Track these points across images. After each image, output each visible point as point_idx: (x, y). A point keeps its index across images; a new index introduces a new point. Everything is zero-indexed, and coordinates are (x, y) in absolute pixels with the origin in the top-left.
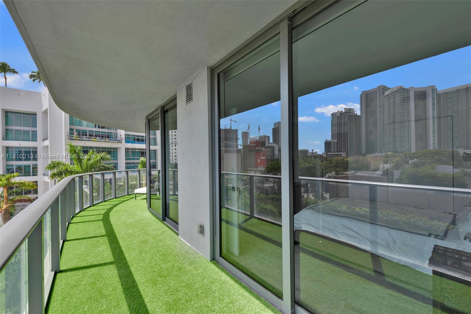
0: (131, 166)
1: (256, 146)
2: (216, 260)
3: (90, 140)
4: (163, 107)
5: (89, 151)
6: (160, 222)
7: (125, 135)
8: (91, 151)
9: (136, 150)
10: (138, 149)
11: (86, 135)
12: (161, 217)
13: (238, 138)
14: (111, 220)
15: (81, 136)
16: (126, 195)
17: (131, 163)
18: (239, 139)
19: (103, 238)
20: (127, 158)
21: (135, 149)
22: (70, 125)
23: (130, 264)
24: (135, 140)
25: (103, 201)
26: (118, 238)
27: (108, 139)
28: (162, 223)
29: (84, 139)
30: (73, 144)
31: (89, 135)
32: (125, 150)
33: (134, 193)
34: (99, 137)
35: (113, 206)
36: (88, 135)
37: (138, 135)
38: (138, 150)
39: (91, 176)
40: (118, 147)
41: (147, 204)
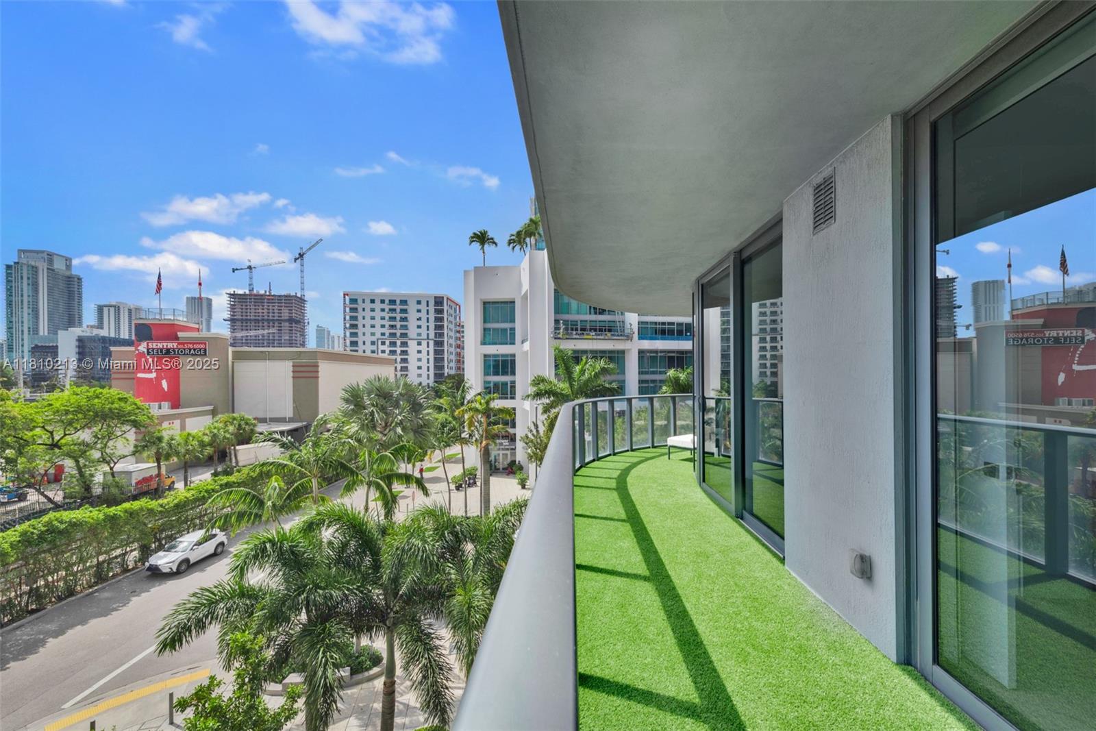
0: (648, 387)
1: (1045, 326)
2: (916, 668)
3: (582, 337)
4: (739, 252)
5: (582, 359)
6: (730, 520)
7: (639, 323)
8: (584, 358)
9: (659, 354)
10: (662, 351)
11: (577, 330)
12: (733, 507)
13: (958, 303)
14: (631, 493)
15: (570, 331)
16: (649, 447)
17: (648, 381)
18: (960, 307)
19: (622, 525)
20: (641, 370)
21: (656, 352)
22: (555, 313)
23: (680, 592)
24: (656, 333)
25: (612, 452)
26: (651, 533)
27: (609, 334)
28: (736, 522)
29: (574, 337)
30: (561, 347)
31: (582, 330)
32: (639, 353)
33: (667, 445)
34: (595, 330)
35: (630, 466)
36: (579, 329)
37: (663, 321)
38: (662, 354)
39: (595, 404)
40: (627, 348)
41: (694, 474)
